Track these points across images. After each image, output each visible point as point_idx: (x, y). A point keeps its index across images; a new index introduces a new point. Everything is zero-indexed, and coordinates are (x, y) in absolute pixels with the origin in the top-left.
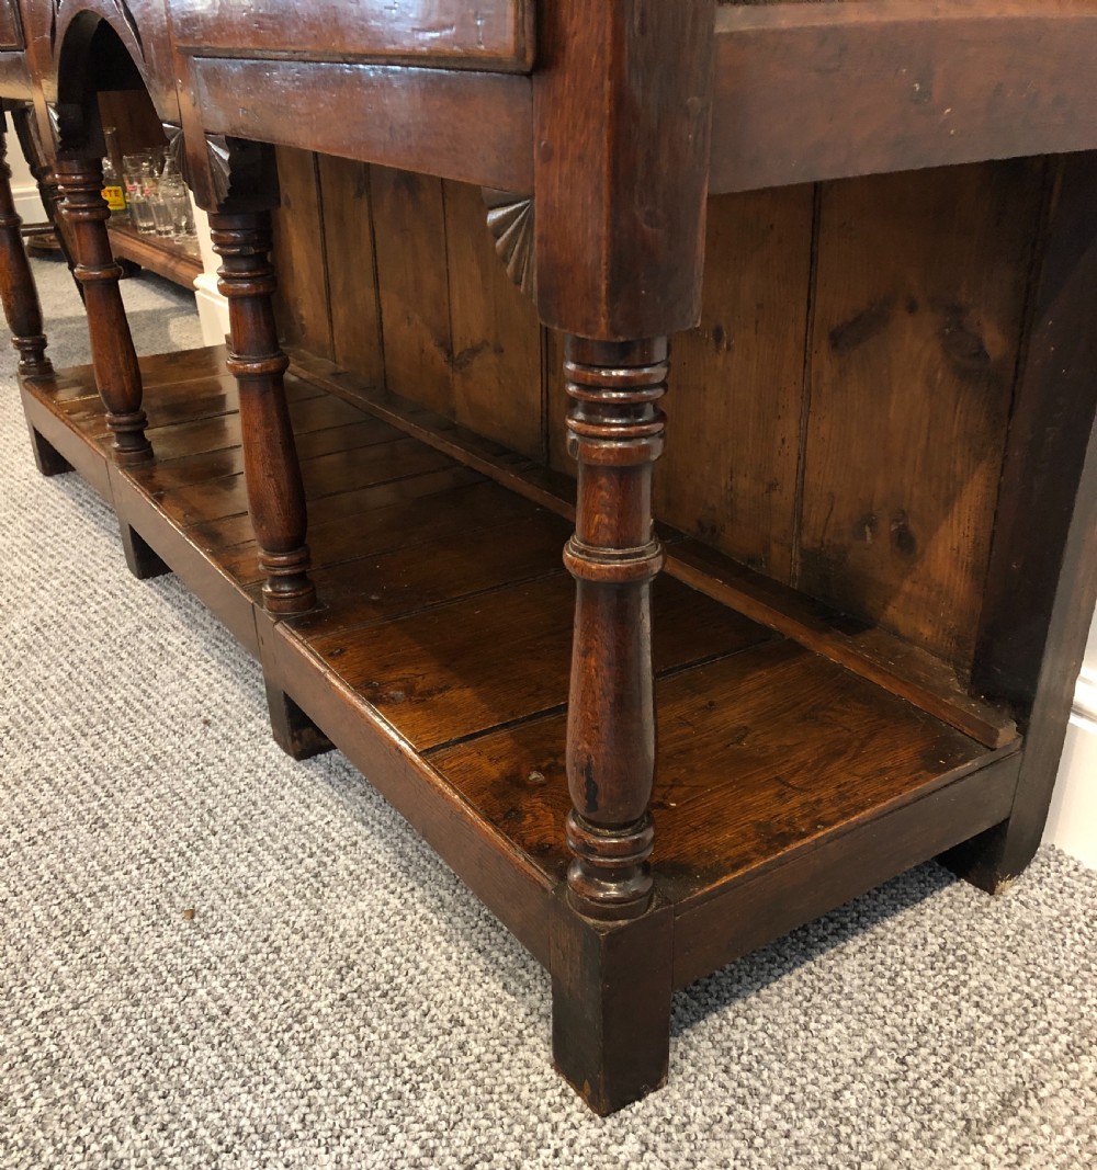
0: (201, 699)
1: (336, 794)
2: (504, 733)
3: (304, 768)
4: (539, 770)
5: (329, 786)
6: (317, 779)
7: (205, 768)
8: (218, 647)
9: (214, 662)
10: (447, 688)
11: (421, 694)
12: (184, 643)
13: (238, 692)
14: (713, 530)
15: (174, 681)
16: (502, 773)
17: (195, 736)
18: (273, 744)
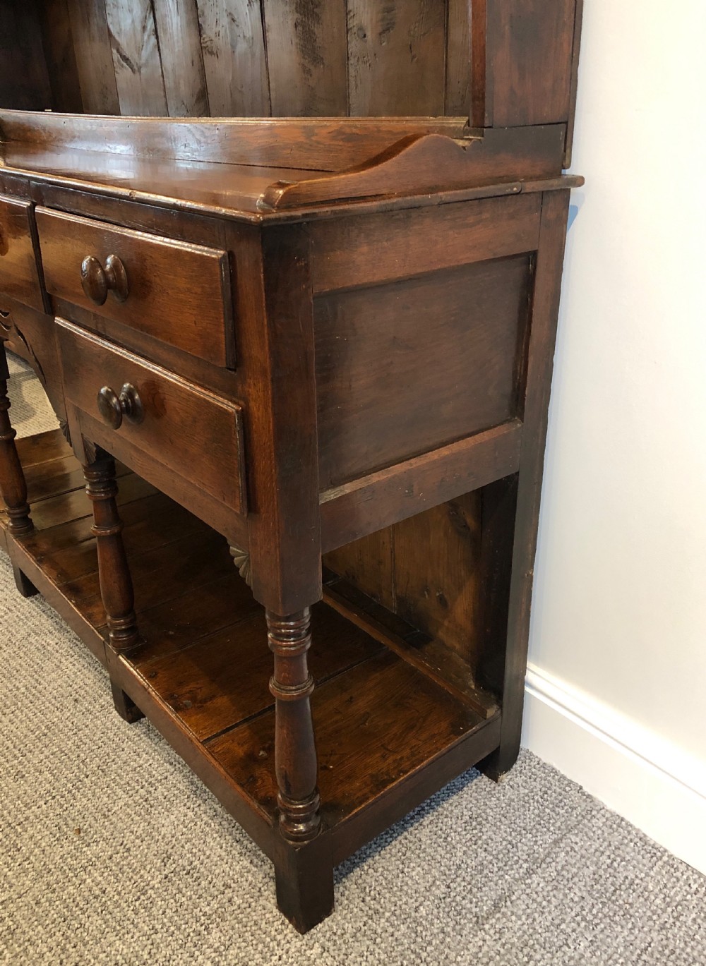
0: (71, 684)
1: (153, 745)
2: (245, 725)
3: (134, 729)
4: (264, 749)
5: (149, 740)
6: (142, 736)
7: (78, 732)
8: (77, 645)
9: (76, 657)
10: (212, 697)
11: (200, 702)
12: (57, 644)
13: (92, 677)
14: (354, 577)
15: (53, 672)
16: (245, 753)
17: (70, 710)
18: (115, 712)
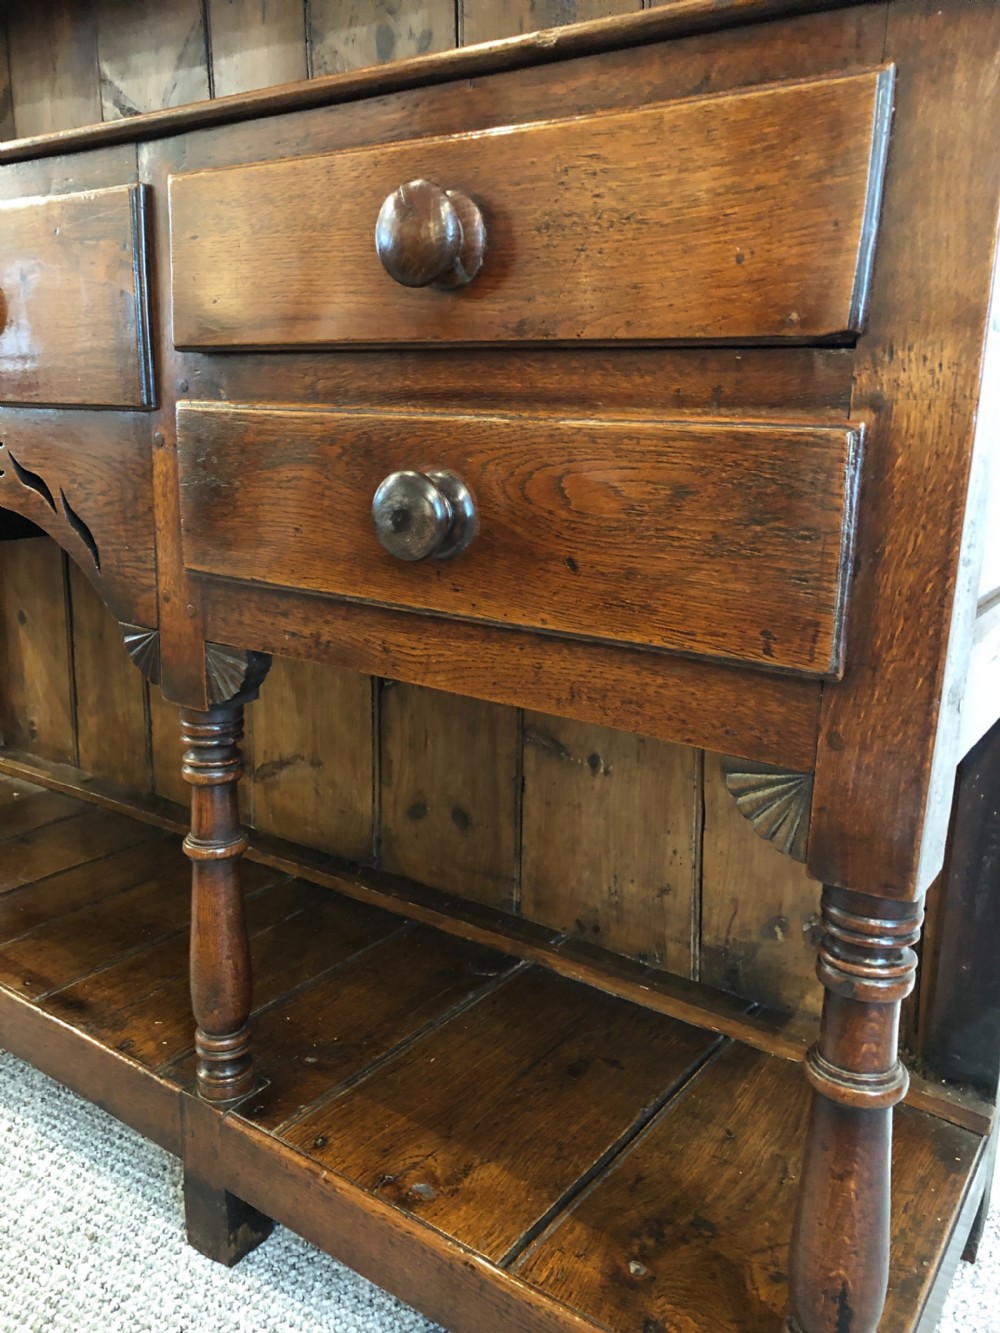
0: (69, 1205)
1: (298, 1305)
2: (565, 1216)
3: (242, 1277)
4: (635, 1259)
5: (284, 1296)
6: (266, 1288)
7: (122, 1305)
8: (55, 1127)
9: (60, 1149)
10: (467, 1170)
11: (448, 1182)
12: (10, 1130)
13: (111, 1186)
14: (596, 929)
15: (21, 1186)
16: (602, 1272)
17: (86, 1260)
18: (189, 1251)
